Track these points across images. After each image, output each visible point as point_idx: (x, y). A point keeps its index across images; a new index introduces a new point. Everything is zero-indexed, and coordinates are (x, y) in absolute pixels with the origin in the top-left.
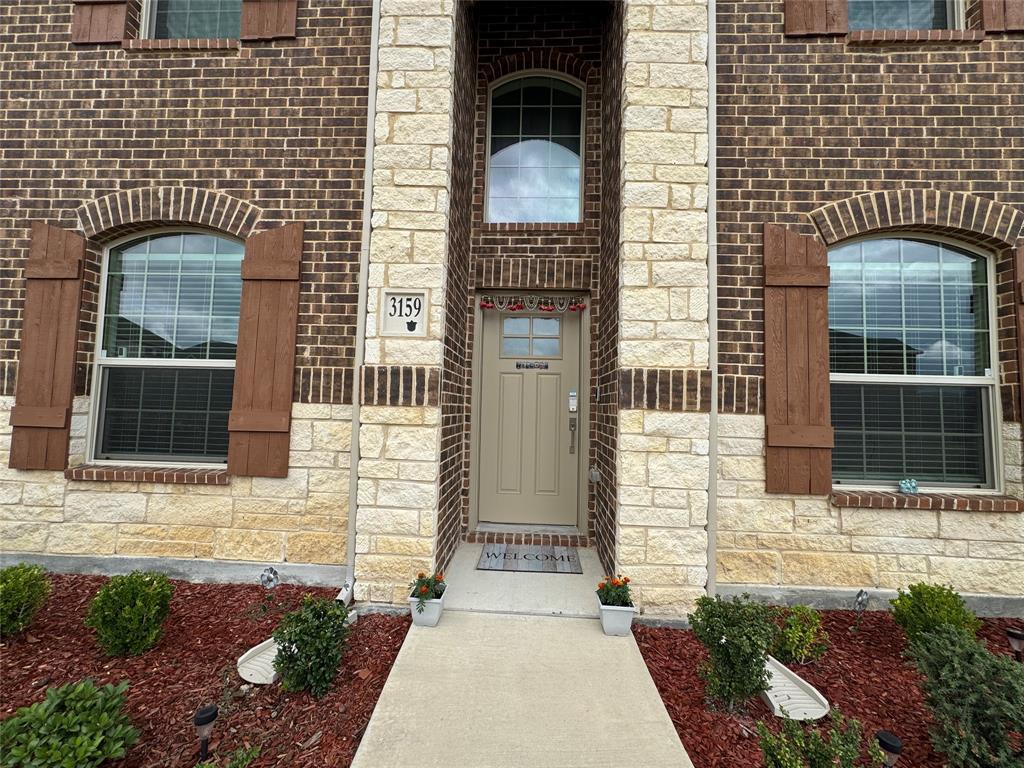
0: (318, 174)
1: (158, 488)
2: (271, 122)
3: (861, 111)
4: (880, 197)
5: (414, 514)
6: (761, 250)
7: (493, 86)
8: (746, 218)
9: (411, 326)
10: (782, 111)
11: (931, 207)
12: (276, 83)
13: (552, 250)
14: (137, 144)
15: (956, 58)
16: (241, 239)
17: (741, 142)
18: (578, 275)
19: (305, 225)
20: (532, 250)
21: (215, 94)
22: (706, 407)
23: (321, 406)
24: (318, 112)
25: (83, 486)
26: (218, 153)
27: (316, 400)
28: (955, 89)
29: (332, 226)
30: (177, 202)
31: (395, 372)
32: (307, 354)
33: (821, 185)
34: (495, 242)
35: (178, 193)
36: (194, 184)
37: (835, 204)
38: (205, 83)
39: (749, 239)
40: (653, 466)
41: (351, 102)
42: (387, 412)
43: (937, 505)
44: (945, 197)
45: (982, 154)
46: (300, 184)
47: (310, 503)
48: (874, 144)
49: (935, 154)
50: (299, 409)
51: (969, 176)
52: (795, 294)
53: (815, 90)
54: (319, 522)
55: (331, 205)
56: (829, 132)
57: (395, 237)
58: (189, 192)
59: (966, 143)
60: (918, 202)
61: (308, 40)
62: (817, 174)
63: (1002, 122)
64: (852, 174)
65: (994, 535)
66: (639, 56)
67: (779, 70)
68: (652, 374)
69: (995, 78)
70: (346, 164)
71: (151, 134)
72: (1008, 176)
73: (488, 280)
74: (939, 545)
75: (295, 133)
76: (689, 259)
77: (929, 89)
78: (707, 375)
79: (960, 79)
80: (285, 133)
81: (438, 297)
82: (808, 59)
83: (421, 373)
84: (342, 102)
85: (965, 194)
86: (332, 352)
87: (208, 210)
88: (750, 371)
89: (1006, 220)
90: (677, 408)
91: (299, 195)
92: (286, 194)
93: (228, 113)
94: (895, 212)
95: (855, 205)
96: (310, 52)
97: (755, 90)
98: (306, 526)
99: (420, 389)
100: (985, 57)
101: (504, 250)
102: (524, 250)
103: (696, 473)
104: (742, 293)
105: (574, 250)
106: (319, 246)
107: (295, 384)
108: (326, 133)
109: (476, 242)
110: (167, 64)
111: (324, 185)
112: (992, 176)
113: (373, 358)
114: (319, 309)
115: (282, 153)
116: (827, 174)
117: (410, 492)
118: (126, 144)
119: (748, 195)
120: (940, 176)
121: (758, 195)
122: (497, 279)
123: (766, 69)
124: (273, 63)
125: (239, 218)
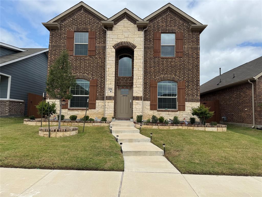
0: (98, 73)
1: (80, 111)
2: (92, 66)
3: (162, 66)
4: (163, 76)
5: (111, 112)
6: (150, 82)
7: (119, 56)
8: (149, 79)
9: (111, 92)
10: (153, 66)
11: (169, 78)
12: (93, 61)
13: (127, 80)
14: (75, 68)
15: (173, 60)
16: (89, 81)
17: (148, 70)
18: (131, 84)
19: (97, 79)
20: (125, 80)
21: (85, 62)
22: (142, 100)
23: (99, 101)
24: (98, 65)
25: (70, 111)
26: (86, 70)
27: (99, 100)
28: (172, 64)
29: (100, 79)
30: (81, 76)
31: (109, 97)
32: (98, 95)
33: (157, 75)
34: (120, 79)
35: (81, 75)
36: (83, 74)
37: (158, 77)
38: (83, 61)
39: (149, 81)
40: (136, 106)
41: (102, 64)
42: (108, 101)
43: (168, 111)
44: (171, 76)
45: (175, 71)
46: (96, 74)
47: (98, 112)
48: (163, 70)
49: (170, 71)
50: (97, 101)
51: (174, 74)
52: (154, 88)
53: (157, 64)
54: (99, 114)
55: (100, 77)
56: (158, 69)
57: (109, 82)
58: (82, 75)
59: (173, 70)
60: (168, 77)
61: (96, 56)
62: (157, 74)
63: (178, 68)
64: (161, 74)
65: (175, 114)
66: (136, 58)
67: (153, 61)
68: (136, 97)
69: (177, 62)
70: (102, 72)
71: (77, 67)
72: (178, 74)
73: (119, 84)
74: (169, 115)
75: (95, 68)
76: (140, 84)
77: (170, 64)
78: (142, 97)
79: (173, 62)
80: (94, 68)
81: (114, 88)
82: (156, 60)
83: (112, 97)
84: (101, 64)
85: (173, 76)
86: (101, 94)
87: (85, 77)
88: (148, 96)
89: (177, 79)
90: (139, 100)
91: (96, 75)
92: (95, 75)
93: (87, 65)
94: (165, 78)
95: (161, 77)
96: (97, 57)
97: (150, 64)
98: (98, 115)
99: (112, 98)
100: (176, 60)
101: (121, 80)
102: (124, 80)
103: (141, 107)
104: (148, 87)
105: (130, 80)
106: (99, 82)
107: (96, 98)
108: (99, 68)
109: (117, 79)
110: (78, 58)
111: (99, 74)
112: (176, 74)
113: (107, 95)
114: (99, 89)
115: (94, 70)
116: (158, 74)
117: (111, 109)
118: (74, 68)
119: (149, 76)
120: (170, 74)
121: (150, 76)
122: (120, 84)
123: (151, 61)
124: (92, 59)
125: (89, 78)
